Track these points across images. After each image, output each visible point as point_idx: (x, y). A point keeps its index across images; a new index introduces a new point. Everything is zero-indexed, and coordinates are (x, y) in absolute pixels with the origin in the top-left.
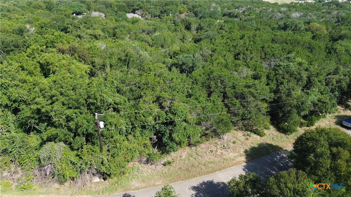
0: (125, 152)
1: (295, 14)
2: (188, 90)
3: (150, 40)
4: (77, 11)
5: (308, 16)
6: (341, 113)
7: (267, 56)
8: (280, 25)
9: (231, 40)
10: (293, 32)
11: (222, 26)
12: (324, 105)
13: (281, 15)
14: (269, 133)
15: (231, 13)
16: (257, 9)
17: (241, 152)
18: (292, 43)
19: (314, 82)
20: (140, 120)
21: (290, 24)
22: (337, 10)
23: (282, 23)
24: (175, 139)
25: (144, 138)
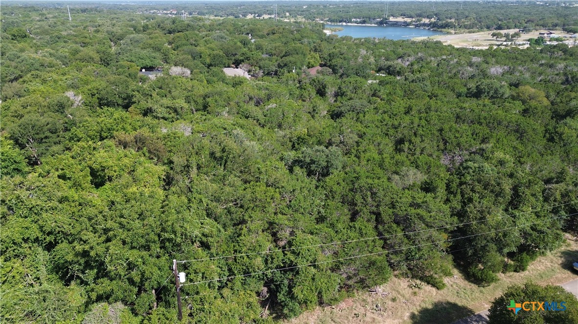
0: (217, 318)
1: (494, 69)
2: (319, 210)
3: (261, 117)
4: (147, 65)
5: (517, 72)
6: (572, 247)
7: (449, 146)
8: (470, 89)
9: (390, 115)
10: (492, 101)
11: (375, 91)
12: (542, 237)
13: (472, 70)
14: (452, 283)
15: (390, 66)
16: (433, 58)
17: (406, 318)
18: (489, 123)
19: (524, 196)
20: (242, 263)
21: (486, 87)
22: (565, 60)
23: (472, 85)
24: (297, 296)
25: (248, 294)
